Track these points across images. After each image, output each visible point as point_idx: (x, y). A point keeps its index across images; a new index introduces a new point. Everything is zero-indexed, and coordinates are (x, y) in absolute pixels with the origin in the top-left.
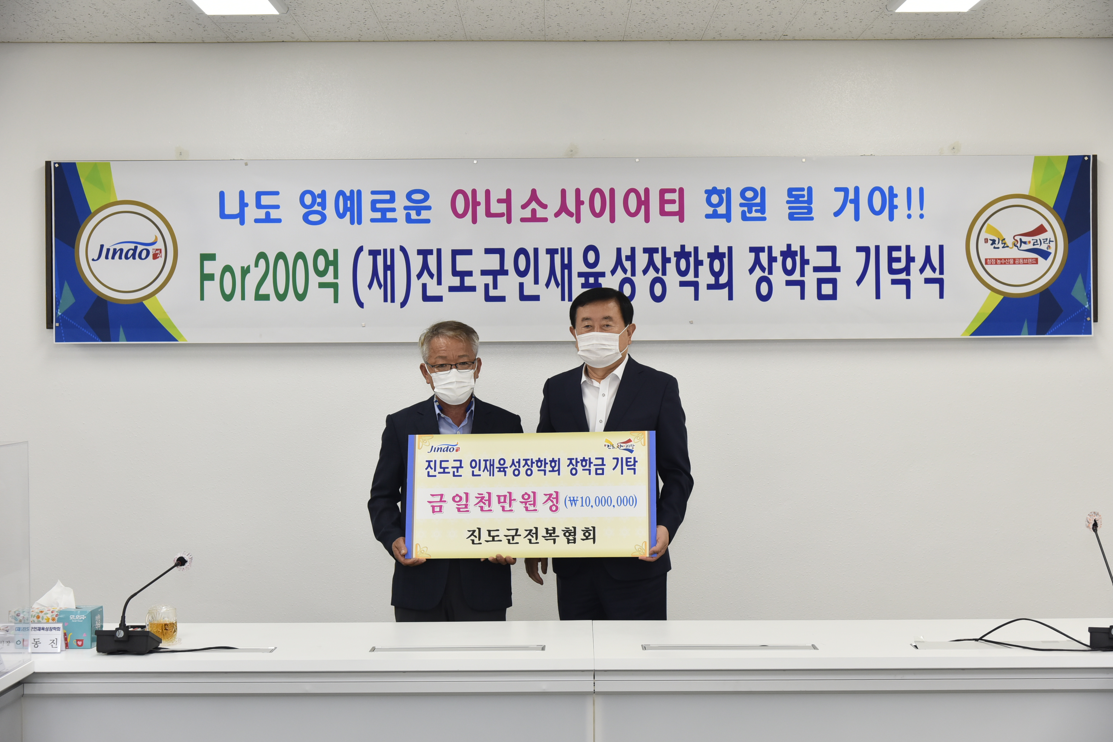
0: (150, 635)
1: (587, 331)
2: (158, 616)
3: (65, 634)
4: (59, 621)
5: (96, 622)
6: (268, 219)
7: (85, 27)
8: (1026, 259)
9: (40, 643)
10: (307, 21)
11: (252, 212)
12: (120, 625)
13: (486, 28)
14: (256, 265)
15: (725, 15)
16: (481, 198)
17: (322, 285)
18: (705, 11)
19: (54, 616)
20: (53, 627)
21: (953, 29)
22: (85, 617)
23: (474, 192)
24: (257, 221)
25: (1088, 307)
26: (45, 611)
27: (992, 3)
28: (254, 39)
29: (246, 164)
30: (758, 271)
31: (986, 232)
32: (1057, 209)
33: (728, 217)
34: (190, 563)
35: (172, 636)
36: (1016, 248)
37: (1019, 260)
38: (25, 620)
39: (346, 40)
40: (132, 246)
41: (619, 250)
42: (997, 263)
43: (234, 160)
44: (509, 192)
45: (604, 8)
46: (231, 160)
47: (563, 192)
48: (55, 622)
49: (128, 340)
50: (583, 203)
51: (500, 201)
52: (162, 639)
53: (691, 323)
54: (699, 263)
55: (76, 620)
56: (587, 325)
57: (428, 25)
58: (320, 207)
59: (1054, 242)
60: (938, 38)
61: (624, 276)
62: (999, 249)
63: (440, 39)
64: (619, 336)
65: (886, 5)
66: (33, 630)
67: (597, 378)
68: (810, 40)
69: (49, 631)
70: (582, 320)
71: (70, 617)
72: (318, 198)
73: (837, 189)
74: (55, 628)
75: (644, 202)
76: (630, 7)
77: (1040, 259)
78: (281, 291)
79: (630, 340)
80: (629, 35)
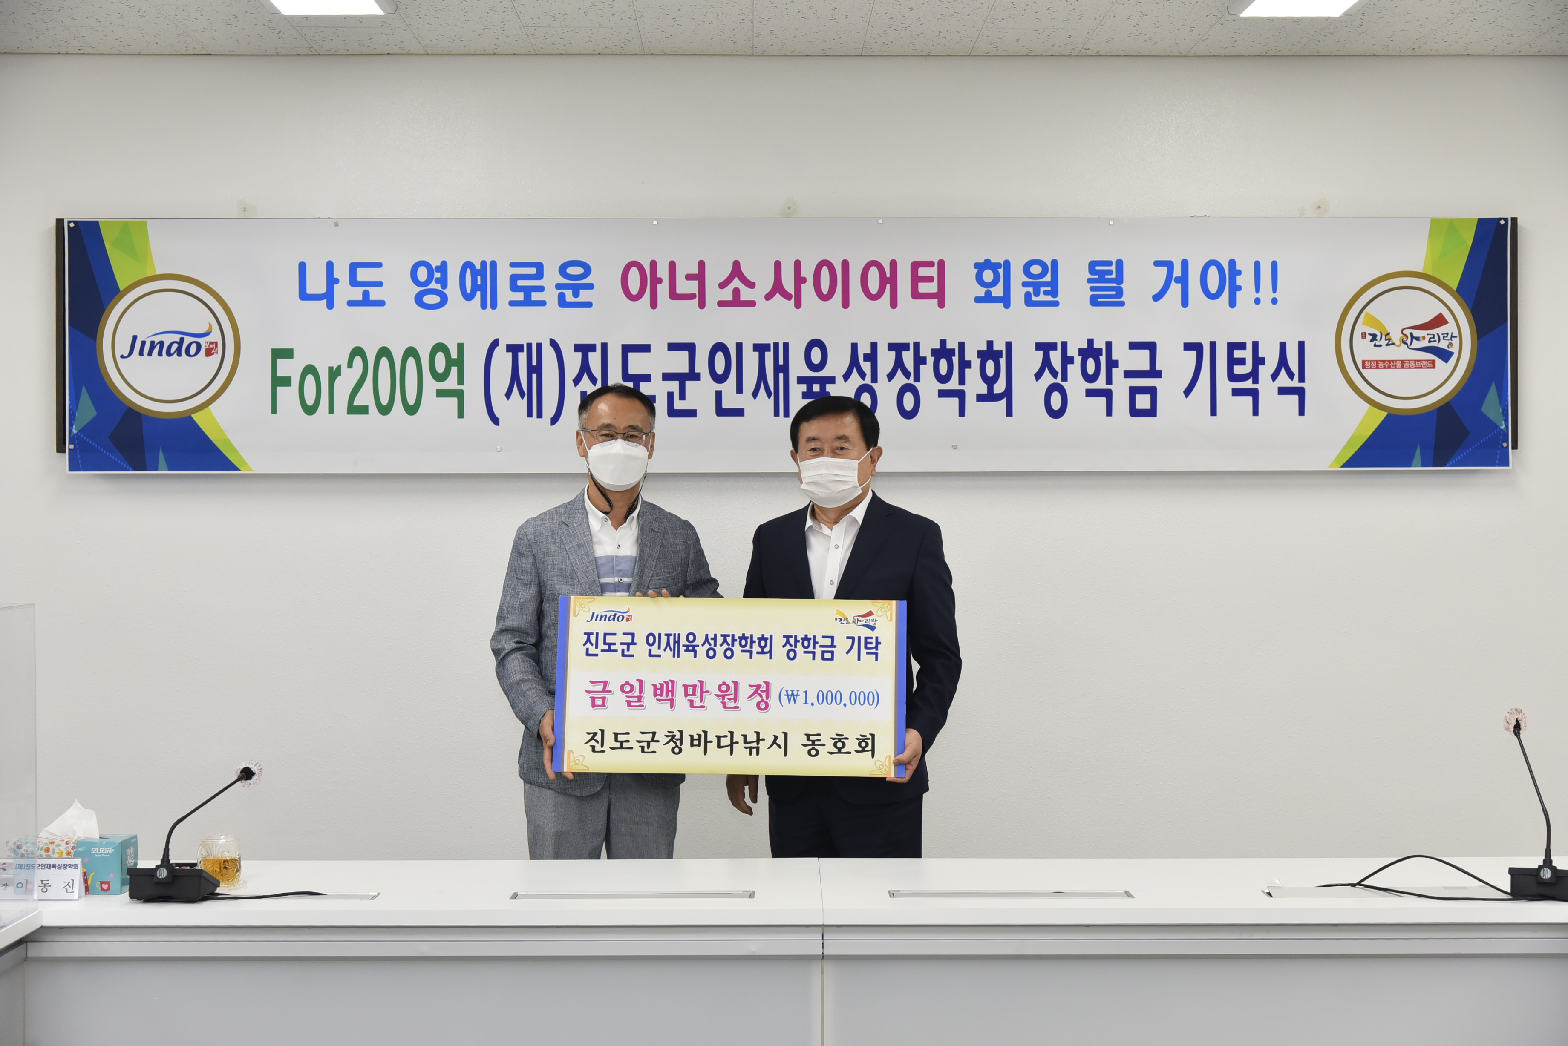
0: (204, 875)
1: (813, 456)
2: (214, 848)
3: (85, 874)
4: (76, 856)
5: (129, 858)
6: (366, 301)
7: (112, 32)
8: (1418, 361)
9: (50, 886)
10: (423, 25)
11: (344, 292)
12: (162, 861)
13: (672, 36)
14: (350, 365)
15: (1003, 19)
16: (663, 272)
17: (441, 393)
18: (976, 14)
19: (70, 849)
20: (68, 864)
21: (1319, 41)
22: (113, 850)
23: (653, 264)
24: (351, 303)
25: (1504, 428)
26: (57, 841)
27: (1374, 4)
28: (348, 50)
29: (336, 225)
30: (1047, 376)
31: (1364, 323)
32: (1462, 292)
33: (1005, 301)
34: (258, 776)
35: (234, 877)
36: (1406, 346)
37: (1409, 363)
38: (28, 854)
39: (476, 53)
40: (177, 338)
41: (854, 347)
42: (1379, 367)
43: (319, 218)
44: (702, 265)
45: (836, 8)
46: (315, 218)
47: (778, 265)
48: (70, 856)
49: (170, 468)
50: (804, 280)
51: (689, 277)
52: (221, 881)
53: (954, 448)
54: (965, 365)
55: (100, 854)
56: (813, 447)
57: (592, 32)
58: (439, 285)
59: (1458, 338)
60: (1298, 55)
61: (861, 382)
62: (1382, 347)
63: (608, 51)
64: (859, 463)
65: (1227, 7)
66: (40, 868)
67: (828, 522)
68: (1121, 56)
69: (62, 869)
70: (807, 441)
71: (92, 850)
72: (437, 272)
73: (1158, 264)
74: (70, 866)
75: (889, 280)
76: (873, 7)
77: (1439, 362)
78: (384, 401)
79: (874, 470)
80: (870, 47)
